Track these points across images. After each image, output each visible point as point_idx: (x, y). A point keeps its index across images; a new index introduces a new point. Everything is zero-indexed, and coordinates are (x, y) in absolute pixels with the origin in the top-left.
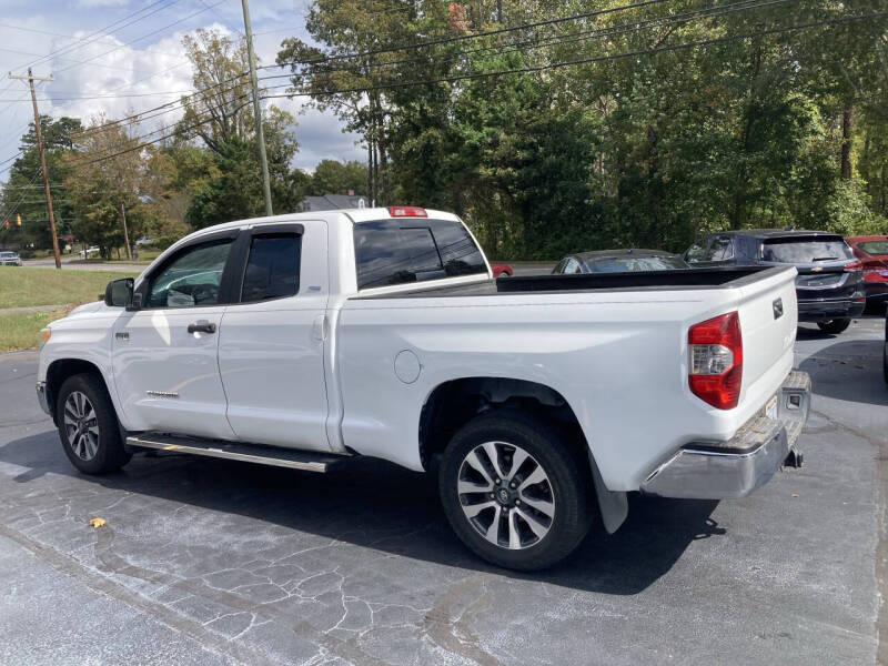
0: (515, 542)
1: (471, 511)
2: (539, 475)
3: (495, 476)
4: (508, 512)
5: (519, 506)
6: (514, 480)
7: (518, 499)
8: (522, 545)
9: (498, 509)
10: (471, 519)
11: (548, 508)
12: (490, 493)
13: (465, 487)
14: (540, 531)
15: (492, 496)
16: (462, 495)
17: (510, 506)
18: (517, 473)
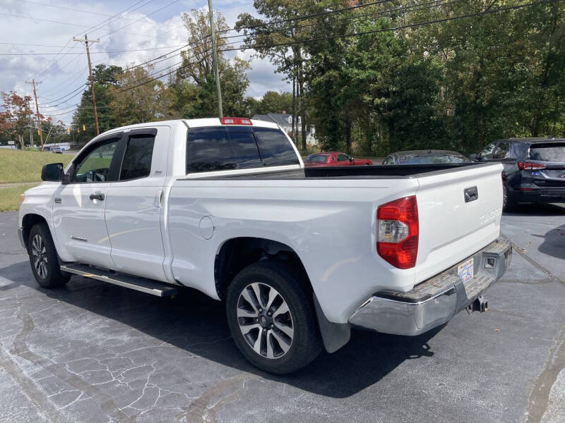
0: (270, 354)
1: (245, 330)
2: (284, 308)
3: (259, 307)
4: (266, 332)
5: (273, 329)
6: (270, 310)
7: (273, 324)
8: (275, 356)
9: (261, 329)
10: (246, 335)
11: (290, 331)
12: (256, 318)
13: (241, 313)
14: (285, 347)
15: (257, 320)
16: (240, 318)
17: (268, 329)
18: (271, 305)
